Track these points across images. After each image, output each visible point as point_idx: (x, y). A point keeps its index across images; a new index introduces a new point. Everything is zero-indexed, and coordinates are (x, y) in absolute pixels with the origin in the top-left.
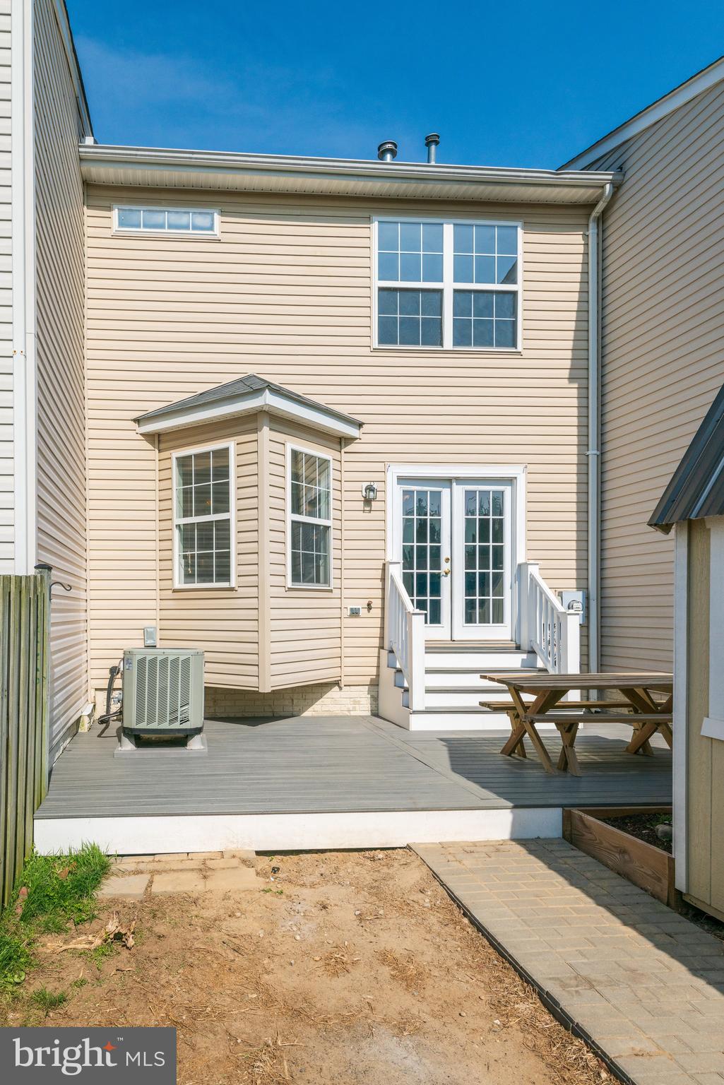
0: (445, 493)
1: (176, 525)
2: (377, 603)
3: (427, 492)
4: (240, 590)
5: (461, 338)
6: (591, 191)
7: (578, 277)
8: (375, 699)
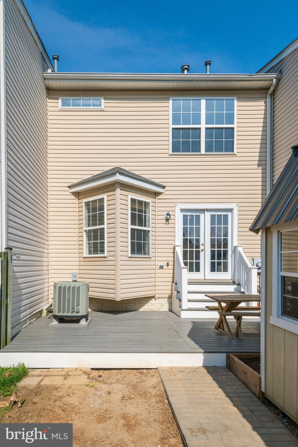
0: (202, 216)
1: (85, 230)
2: (171, 263)
3: (194, 215)
4: (109, 257)
5: (209, 149)
6: (267, 82)
7: (262, 120)
8: (170, 304)
